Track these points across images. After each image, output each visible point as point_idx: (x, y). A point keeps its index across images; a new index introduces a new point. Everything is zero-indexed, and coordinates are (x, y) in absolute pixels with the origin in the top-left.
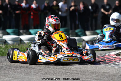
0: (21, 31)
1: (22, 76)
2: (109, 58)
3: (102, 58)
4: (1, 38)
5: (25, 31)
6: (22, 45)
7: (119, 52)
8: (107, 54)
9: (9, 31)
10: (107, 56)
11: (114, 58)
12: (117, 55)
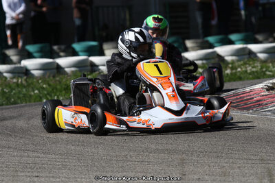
0: (55, 48)
1: (73, 148)
2: (253, 98)
3: (238, 97)
4: (18, 65)
5: (63, 47)
6: (61, 76)
7: (271, 84)
8: (247, 89)
9: (31, 48)
10: (248, 94)
11: (263, 96)
12: (268, 90)
